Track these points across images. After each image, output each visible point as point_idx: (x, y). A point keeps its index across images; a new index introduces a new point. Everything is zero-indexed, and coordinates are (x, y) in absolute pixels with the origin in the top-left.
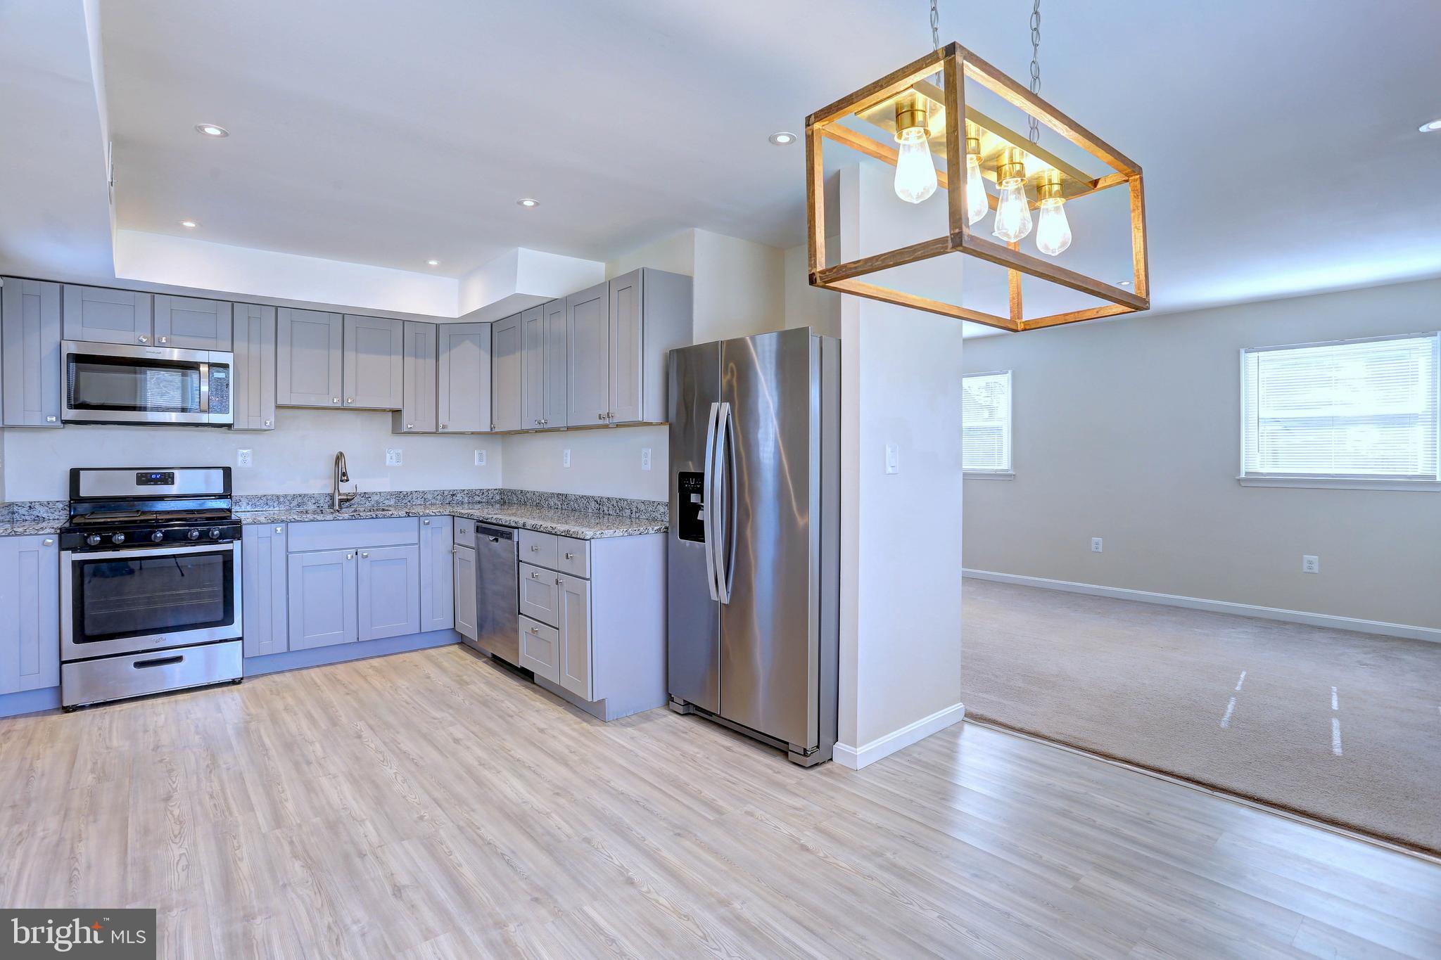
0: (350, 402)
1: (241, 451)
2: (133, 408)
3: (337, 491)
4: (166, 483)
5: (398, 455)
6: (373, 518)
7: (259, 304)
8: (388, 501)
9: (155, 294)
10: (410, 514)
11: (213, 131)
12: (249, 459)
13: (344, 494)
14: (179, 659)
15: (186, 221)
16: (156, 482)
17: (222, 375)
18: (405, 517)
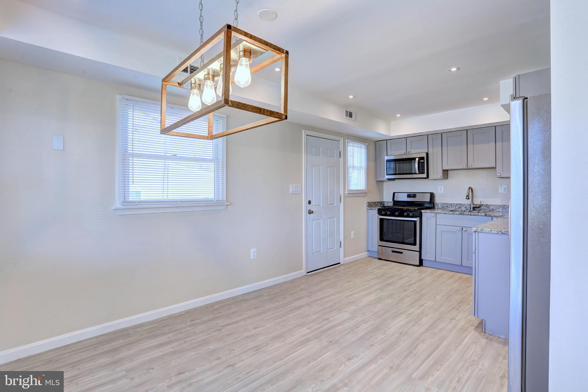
0: (470, 166)
1: (439, 187)
2: (412, 174)
3: (472, 203)
4: (414, 197)
5: (505, 188)
6: (469, 215)
7: (435, 134)
8: (498, 209)
9: (406, 138)
10: (487, 215)
11: (351, 97)
12: (443, 189)
13: (476, 205)
14: (402, 253)
15: (398, 115)
16: (412, 197)
17: (423, 161)
18: (484, 216)
